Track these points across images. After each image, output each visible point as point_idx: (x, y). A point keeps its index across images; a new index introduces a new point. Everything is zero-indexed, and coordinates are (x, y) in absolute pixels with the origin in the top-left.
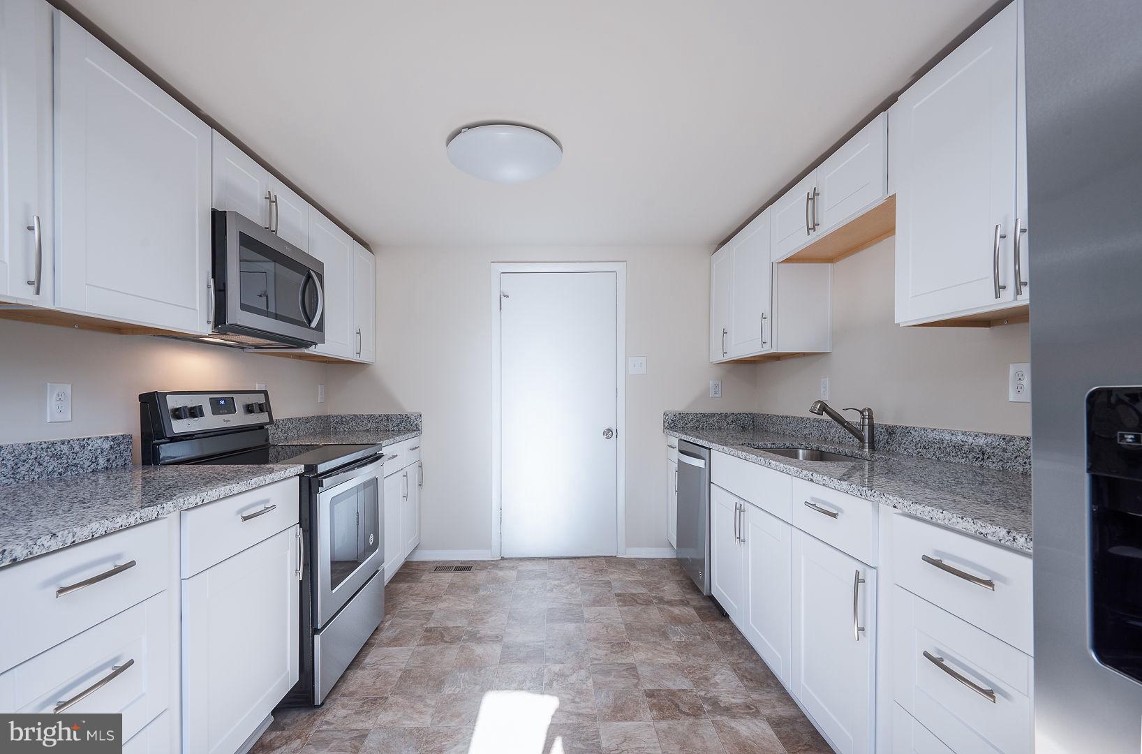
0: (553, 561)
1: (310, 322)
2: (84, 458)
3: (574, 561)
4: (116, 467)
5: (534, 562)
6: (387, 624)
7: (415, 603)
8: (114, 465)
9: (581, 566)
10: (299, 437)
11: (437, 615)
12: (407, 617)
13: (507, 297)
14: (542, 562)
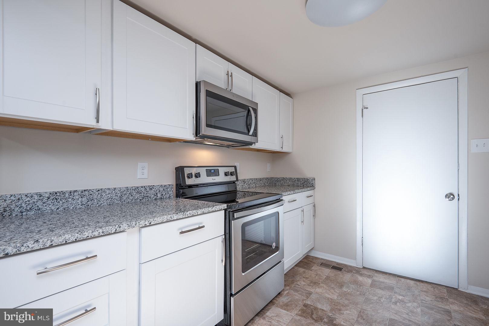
0: (400, 279)
1: (249, 131)
2: (151, 193)
3: (418, 283)
4: (166, 198)
5: (386, 276)
6: (286, 292)
7: (303, 283)
8: (165, 197)
9: (424, 290)
10: (256, 187)
11: (313, 296)
12: (297, 291)
13: (367, 108)
14: (392, 278)
